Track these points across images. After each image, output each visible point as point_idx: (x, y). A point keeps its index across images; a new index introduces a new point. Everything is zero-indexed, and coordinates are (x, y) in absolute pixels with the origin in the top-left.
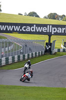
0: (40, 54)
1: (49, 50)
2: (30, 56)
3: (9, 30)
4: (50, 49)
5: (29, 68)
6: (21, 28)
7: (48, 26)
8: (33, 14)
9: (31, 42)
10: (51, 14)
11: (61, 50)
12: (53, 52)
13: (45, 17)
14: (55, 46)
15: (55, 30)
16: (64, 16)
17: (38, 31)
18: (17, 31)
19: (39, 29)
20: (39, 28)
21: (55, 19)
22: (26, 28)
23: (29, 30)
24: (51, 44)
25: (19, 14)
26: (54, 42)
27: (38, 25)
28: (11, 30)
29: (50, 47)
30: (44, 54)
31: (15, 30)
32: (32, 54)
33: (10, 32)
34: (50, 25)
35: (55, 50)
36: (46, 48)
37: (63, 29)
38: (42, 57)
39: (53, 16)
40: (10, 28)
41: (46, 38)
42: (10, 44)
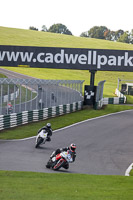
0: (74, 108)
1: (90, 101)
2: (54, 113)
3: (10, 59)
4: (93, 98)
5: (48, 140)
6: (35, 56)
7: (90, 52)
8: (59, 29)
9: (56, 84)
10: (96, 28)
11: (116, 101)
12: (100, 105)
13: (84, 35)
14: (104, 93)
15: (102, 60)
16: (121, 32)
17: (68, 62)
18: (26, 63)
19: (72, 59)
20: (72, 55)
21: (103, 38)
22: (45, 56)
23: (51, 61)
24: (94, 89)
25: (32, 28)
26: (102, 83)
27: (69, 51)
28: (15, 60)
29: (92, 94)
30: (82, 109)
31: (23, 60)
32: (58, 108)
33: (13, 64)
34: (92, 50)
35: (104, 101)
36: (85, 96)
37: (120, 58)
38: (78, 115)
39: (100, 33)
40: (13, 56)
41: (84, 77)
42: (13, 88)
